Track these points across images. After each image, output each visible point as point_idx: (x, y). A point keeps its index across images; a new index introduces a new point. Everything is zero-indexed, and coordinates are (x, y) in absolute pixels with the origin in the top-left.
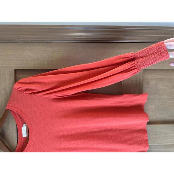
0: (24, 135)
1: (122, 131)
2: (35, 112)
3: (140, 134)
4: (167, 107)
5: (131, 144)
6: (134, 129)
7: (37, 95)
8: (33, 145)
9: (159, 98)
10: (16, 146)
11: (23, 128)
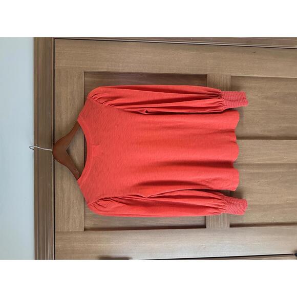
4: (258, 120)
9: (248, 109)
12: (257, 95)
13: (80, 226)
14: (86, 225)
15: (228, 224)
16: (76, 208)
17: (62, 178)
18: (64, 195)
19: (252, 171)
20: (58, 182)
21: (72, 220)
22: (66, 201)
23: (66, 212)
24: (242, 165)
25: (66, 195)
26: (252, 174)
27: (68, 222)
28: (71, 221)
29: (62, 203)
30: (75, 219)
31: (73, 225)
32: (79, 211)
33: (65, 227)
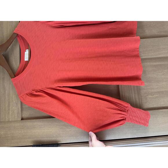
13: (18, 116)
14: (23, 116)
16: (15, 102)
17: (4, 79)
18: (5, 92)
19: (155, 64)
22: (7, 97)
23: (7, 105)
26: (155, 66)
27: (9, 113)
28: (11, 112)
29: (4, 98)
30: (14, 111)
31: (12, 115)
32: (17, 104)
33: (6, 117)
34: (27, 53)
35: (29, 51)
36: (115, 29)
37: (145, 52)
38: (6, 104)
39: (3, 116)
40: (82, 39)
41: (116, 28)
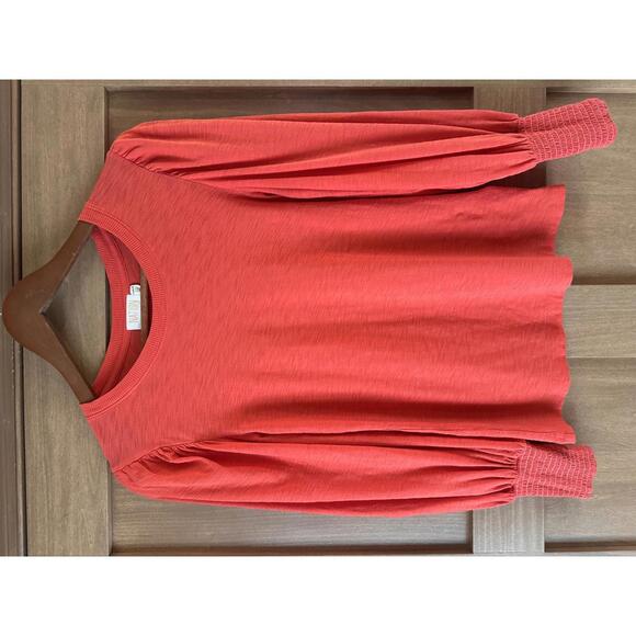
0: (133, 321)
1: (476, 327)
2: (177, 238)
3: (537, 337)
4: (631, 226)
5: (506, 369)
6: (518, 320)
7: (191, 177)
8: (164, 355)
9: (602, 193)
10: (102, 355)
11: (129, 298)
12: (628, 150)
13: (98, 541)
14: (117, 538)
15: (539, 541)
16: (86, 488)
17: (44, 401)
18: (50, 449)
19: (614, 381)
20: (33, 412)
21: (76, 523)
22: (56, 469)
23: (57, 501)
24: (581, 361)
25: (56, 451)
26: (612, 389)
27: (64, 529)
28: (71, 527)
29: (46, 473)
30: (83, 521)
31: (77, 538)
32: (94, 498)
33: (56, 542)
34: (134, 299)
35: (141, 290)
36: (476, 217)
37: (582, 339)
38: (53, 496)
39: (44, 538)
40: (348, 251)
41: (480, 212)
